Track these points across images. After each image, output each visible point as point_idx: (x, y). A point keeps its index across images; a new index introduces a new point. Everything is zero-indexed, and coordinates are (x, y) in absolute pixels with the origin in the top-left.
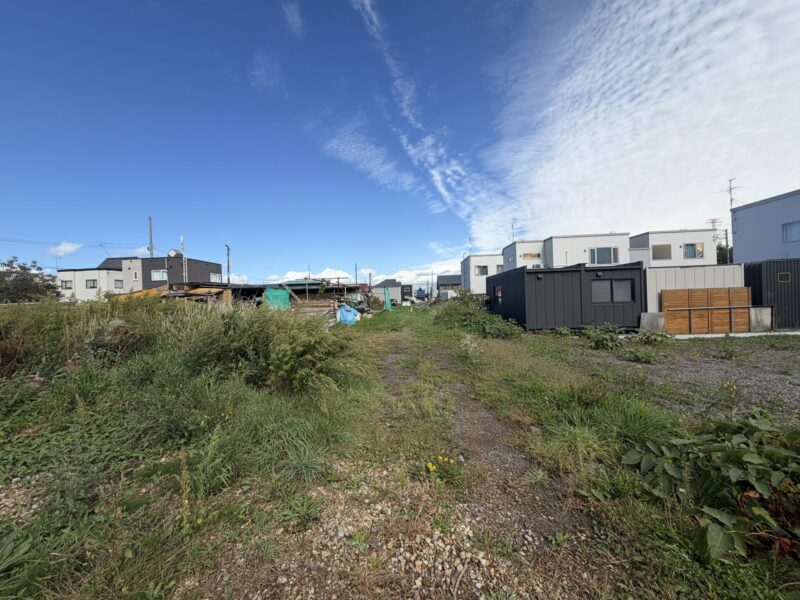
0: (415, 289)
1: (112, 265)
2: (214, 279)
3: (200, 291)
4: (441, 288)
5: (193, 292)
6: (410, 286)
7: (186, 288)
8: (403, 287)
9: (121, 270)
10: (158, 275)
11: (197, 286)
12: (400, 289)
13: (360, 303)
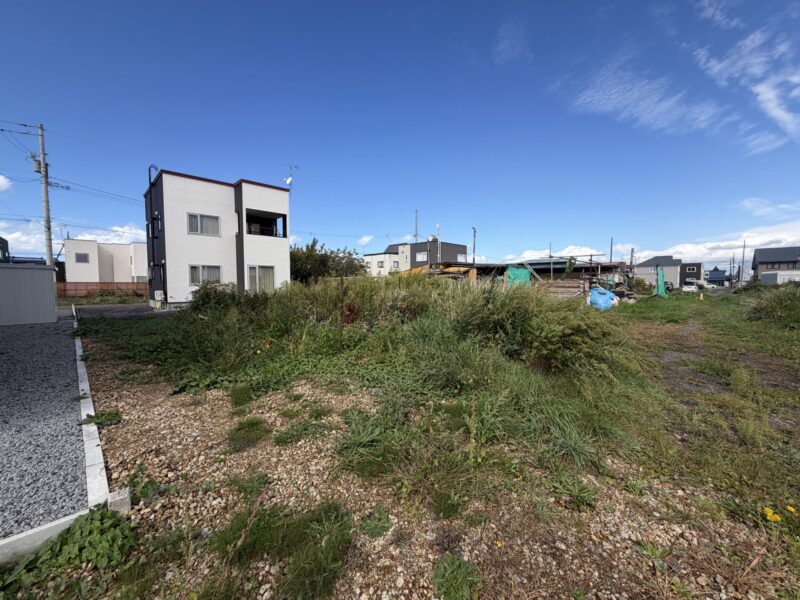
0: (706, 269)
1: (392, 250)
2: (461, 259)
3: (451, 269)
4: (760, 267)
5: (447, 270)
6: (699, 266)
7: (441, 267)
8: (684, 267)
9: (397, 253)
10: (421, 257)
11: (449, 265)
12: (679, 269)
13: (618, 285)
